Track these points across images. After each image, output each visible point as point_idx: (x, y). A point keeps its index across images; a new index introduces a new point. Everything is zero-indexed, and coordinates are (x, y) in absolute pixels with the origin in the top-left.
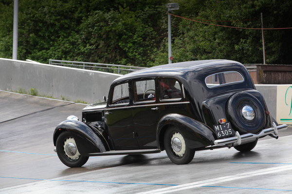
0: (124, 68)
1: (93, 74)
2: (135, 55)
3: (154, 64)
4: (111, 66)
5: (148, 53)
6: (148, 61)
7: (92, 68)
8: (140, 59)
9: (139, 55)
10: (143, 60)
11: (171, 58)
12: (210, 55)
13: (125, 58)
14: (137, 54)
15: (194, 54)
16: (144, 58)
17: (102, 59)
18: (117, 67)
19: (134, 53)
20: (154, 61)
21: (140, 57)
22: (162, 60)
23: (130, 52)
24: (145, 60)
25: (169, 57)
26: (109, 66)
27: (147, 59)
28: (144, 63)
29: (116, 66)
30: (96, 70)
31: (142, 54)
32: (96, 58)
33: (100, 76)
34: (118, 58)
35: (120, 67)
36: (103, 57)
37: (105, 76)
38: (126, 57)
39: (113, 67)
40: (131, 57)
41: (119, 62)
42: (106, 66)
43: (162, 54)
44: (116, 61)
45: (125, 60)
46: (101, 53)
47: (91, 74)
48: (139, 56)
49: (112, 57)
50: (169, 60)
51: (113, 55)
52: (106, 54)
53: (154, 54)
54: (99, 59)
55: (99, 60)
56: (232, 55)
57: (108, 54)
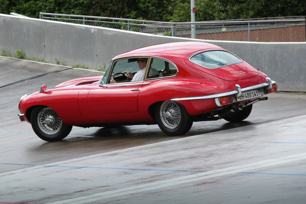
0: (135, 22)
1: (96, 30)
2: (148, 7)
3: (172, 17)
4: (117, 21)
5: (164, 4)
6: (164, 14)
7: (94, 22)
8: (155, 11)
9: (152, 6)
10: (158, 13)
11: (194, 9)
12: (244, 5)
13: (135, 10)
14: (150, 5)
15: (223, 5)
16: (159, 11)
17: (106, 11)
18: (127, 22)
19: (147, 4)
20: (171, 14)
21: (154, 9)
22: (182, 12)
23: (141, 2)
24: (160, 12)
25: (192, 9)
26: (115, 21)
27: (163, 11)
28: (159, 16)
29: (124, 21)
30: (99, 26)
31: (156, 5)
32: (98, 11)
33: (105, 33)
34: (126, 10)
35: (130, 21)
36: (107, 9)
37: (110, 34)
38: (137, 9)
39: (121, 21)
40: (143, 9)
41: (128, 15)
42: (111, 20)
43: (182, 4)
44: (124, 14)
45: (135, 12)
46: (105, 4)
47: (93, 31)
48: (152, 8)
49: (118, 9)
50: (192, 12)
51: (120, 7)
52: (111, 5)
53: (172, 4)
54: (102, 11)
55: (102, 13)
56: (273, 5)
57: (114, 5)
